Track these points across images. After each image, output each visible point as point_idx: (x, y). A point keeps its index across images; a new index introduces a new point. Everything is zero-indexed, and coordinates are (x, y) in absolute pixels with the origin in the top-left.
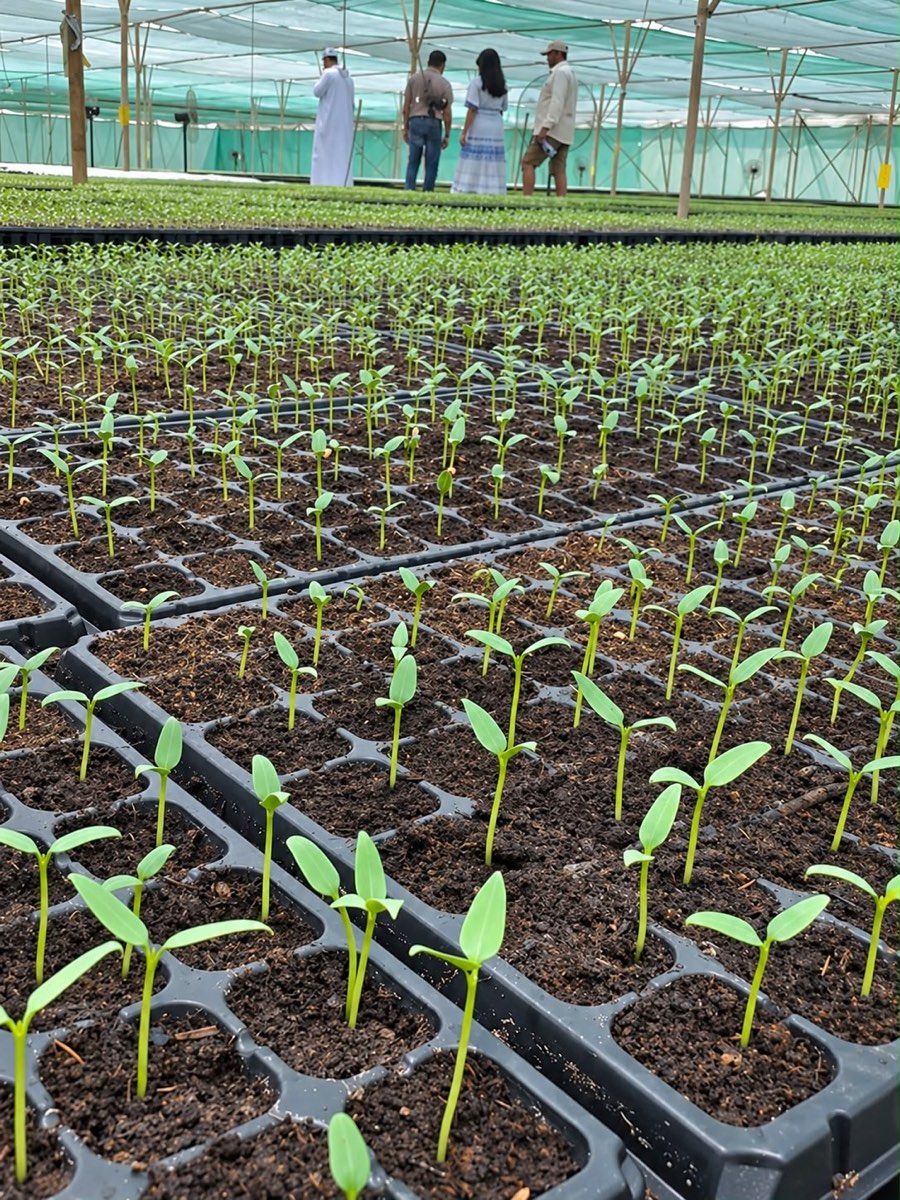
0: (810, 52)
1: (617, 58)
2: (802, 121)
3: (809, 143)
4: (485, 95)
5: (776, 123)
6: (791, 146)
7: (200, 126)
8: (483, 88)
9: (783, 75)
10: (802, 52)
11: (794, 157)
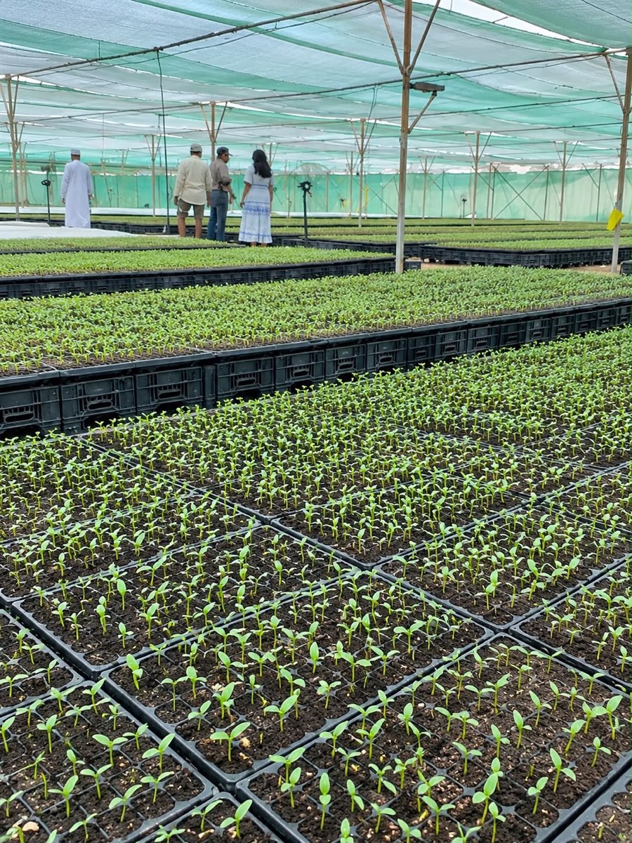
0: (493, 134)
1: (356, 139)
2: (495, 170)
3: (501, 182)
4: (257, 177)
5: (476, 170)
6: (489, 185)
7: (58, 173)
8: (256, 173)
9: (477, 146)
10: (488, 134)
11: (491, 191)
